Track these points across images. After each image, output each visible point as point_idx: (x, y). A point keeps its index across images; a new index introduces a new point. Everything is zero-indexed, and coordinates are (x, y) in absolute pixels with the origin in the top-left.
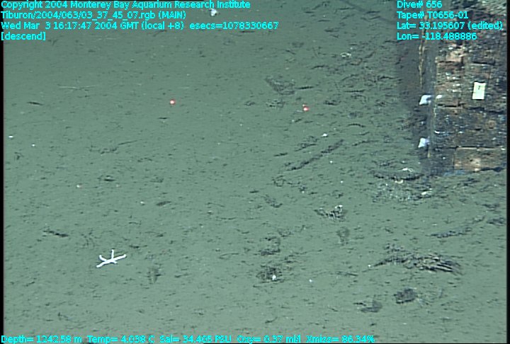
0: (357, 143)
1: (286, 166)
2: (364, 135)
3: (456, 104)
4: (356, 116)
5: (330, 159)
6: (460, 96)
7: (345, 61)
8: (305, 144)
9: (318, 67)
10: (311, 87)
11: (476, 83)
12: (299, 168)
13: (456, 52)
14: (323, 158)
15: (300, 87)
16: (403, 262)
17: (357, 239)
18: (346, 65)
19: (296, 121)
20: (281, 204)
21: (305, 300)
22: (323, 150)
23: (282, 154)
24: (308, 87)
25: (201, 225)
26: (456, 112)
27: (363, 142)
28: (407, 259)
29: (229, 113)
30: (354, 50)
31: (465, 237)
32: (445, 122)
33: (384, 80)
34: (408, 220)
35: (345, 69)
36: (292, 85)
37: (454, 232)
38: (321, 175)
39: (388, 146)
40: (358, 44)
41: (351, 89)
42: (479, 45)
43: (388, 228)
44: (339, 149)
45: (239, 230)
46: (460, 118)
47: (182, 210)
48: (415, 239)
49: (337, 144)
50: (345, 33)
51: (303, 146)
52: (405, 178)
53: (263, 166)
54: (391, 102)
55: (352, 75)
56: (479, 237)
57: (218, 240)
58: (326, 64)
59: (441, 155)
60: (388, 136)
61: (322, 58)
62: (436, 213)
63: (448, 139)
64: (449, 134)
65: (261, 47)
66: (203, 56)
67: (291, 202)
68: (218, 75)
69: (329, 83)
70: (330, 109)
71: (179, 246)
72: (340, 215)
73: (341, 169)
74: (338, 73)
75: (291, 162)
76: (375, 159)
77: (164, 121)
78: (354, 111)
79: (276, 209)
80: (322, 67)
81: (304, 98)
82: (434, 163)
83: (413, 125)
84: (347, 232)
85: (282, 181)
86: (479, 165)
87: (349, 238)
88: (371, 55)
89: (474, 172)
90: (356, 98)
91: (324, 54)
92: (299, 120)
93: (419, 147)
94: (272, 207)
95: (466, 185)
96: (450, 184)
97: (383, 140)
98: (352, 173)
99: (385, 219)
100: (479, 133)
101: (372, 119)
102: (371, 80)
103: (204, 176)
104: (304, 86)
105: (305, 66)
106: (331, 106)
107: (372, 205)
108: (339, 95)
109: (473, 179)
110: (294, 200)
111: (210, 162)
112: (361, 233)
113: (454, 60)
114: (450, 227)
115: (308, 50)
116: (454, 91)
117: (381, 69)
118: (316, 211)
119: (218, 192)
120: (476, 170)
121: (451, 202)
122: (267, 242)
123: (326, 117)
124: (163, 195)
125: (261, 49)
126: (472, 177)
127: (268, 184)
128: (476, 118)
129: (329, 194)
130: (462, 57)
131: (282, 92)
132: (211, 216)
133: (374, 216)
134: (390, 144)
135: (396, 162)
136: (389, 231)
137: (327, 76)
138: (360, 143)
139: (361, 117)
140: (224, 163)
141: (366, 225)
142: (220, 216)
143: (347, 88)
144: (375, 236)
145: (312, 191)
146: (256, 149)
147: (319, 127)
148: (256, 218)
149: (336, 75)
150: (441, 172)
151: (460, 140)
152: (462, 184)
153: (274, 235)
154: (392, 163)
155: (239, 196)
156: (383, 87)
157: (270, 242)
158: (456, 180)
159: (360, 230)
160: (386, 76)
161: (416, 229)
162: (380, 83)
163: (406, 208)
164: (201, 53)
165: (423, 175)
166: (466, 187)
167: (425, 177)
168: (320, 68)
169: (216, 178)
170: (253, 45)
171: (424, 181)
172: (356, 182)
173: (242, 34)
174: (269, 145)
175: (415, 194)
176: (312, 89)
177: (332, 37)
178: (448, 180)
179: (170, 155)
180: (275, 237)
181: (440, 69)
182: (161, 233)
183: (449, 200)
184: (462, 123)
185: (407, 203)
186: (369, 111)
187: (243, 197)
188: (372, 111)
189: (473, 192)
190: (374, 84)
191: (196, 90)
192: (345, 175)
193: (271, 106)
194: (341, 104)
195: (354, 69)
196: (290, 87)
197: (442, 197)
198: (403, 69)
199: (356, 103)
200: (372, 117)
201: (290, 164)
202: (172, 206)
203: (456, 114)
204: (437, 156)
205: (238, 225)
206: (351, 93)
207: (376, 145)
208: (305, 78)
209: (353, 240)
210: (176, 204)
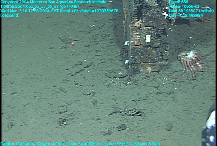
0: (99, 63)
1: (69, 74)
2: (102, 59)
3: (139, 44)
4: (98, 52)
5: (88, 70)
6: (140, 41)
7: (92, 29)
8: (77, 65)
9: (81, 31)
10: (78, 40)
11: (146, 35)
12: (75, 75)
13: (138, 22)
14: (84, 70)
15: (74, 40)
16: (120, 113)
17: (100, 104)
18: (93, 30)
19: (73, 55)
20: (67, 91)
21: (79, 132)
22: (85, 67)
23: (67, 69)
24: (77, 40)
25: (31, 102)
26: (139, 48)
27: (102, 63)
28: (122, 111)
29: (43, 52)
30: (96, 24)
31: (146, 101)
32: (135, 52)
33: (110, 36)
34: (122, 95)
35: (93, 32)
36: (70, 39)
37: (141, 99)
38: (84, 78)
39: (112, 64)
40: (98, 21)
41: (96, 40)
42: (147, 19)
43: (113, 99)
44: (91, 66)
45: (49, 104)
46: (141, 50)
47: (23, 96)
48: (125, 103)
49: (91, 64)
50: (92, 17)
51: (76, 65)
52: (120, 77)
53: (59, 75)
54: (113, 45)
55: (96, 34)
56: (151, 100)
57: (40, 108)
58: (84, 30)
59: (134, 66)
60: (112, 60)
61: (83, 28)
62: (134, 91)
63: (137, 60)
64: (137, 57)
65: (56, 23)
66: (30, 28)
67: (71, 90)
68: (37, 36)
69: (86, 38)
70: (87, 49)
71: (22, 112)
72: (93, 94)
73: (93, 75)
74: (90, 34)
75: (71, 72)
76: (107, 70)
77: (13, 57)
78: (97, 50)
79: (65, 93)
80: (83, 31)
81: (76, 45)
82: (132, 70)
83: (123, 54)
84: (96, 101)
85: (67, 81)
86: (150, 70)
87: (97, 104)
88: (103, 26)
89: (149, 73)
90: (98, 44)
91: (84, 26)
92: (74, 54)
93: (125, 63)
94: (63, 93)
95: (145, 79)
96: (139, 79)
97: (110, 62)
98: (97, 76)
99: (112, 95)
100: (149, 56)
101: (105, 53)
102: (104, 36)
103: (32, 81)
104: (75, 40)
105: (75, 31)
106: (87, 48)
107: (107, 89)
108: (91, 43)
109: (148, 76)
110: (73, 89)
111: (35, 74)
112: (102, 102)
113: (137, 26)
114: (140, 97)
115: (77, 24)
116: (138, 39)
117: (108, 31)
118: (82, 93)
119: (39, 87)
120: (149, 72)
121: (140, 86)
122: (61, 108)
123: (86, 53)
124: (14, 90)
125: (56, 24)
126: (147, 75)
127: (61, 83)
128: (148, 50)
129: (88, 86)
130: (140, 24)
131: (66, 43)
132: (36, 98)
133: (107, 94)
134: (113, 63)
135: (116, 70)
136: (114, 100)
137: (85, 35)
138: (100, 63)
139: (100, 52)
140: (41, 74)
141: (104, 98)
142: (40, 98)
143: (94, 40)
144: (108, 102)
145: (81, 84)
146: (55, 68)
147: (82, 57)
148: (56, 98)
149: (89, 35)
150: (135, 74)
151: (142, 60)
152: (144, 78)
153: (64, 105)
154: (114, 71)
155: (48, 88)
156: (109, 39)
157: (63, 108)
158: (141, 77)
159: (102, 100)
160: (110, 34)
161: (125, 98)
162: (108, 37)
163: (121, 90)
164: (29, 27)
165: (128, 75)
166: (146, 79)
167: (128, 76)
168: (82, 32)
169: (38, 81)
170: (52, 23)
171: (128, 78)
172: (99, 80)
173: (47, 18)
174: (61, 65)
175: (125, 83)
176: (79, 41)
177: (86, 18)
178: (138, 77)
179: (16, 72)
180: (65, 106)
181: (131, 30)
182: (13, 107)
183: (139, 85)
184: (142, 52)
185: (121, 88)
186: (104, 49)
187: (50, 89)
188: (105, 49)
189: (149, 81)
190: (105, 38)
191: (27, 43)
192: (95, 77)
193: (61, 49)
194: (92, 47)
195: (97, 32)
196: (69, 41)
197: (136, 84)
198: (117, 31)
199: (98, 46)
200: (105, 52)
201: (70, 73)
202: (18, 95)
203: (139, 49)
204: (133, 67)
205: (48, 101)
206: (96, 42)
207: (107, 64)
208: (75, 36)
209: (99, 105)
210: (20, 93)
